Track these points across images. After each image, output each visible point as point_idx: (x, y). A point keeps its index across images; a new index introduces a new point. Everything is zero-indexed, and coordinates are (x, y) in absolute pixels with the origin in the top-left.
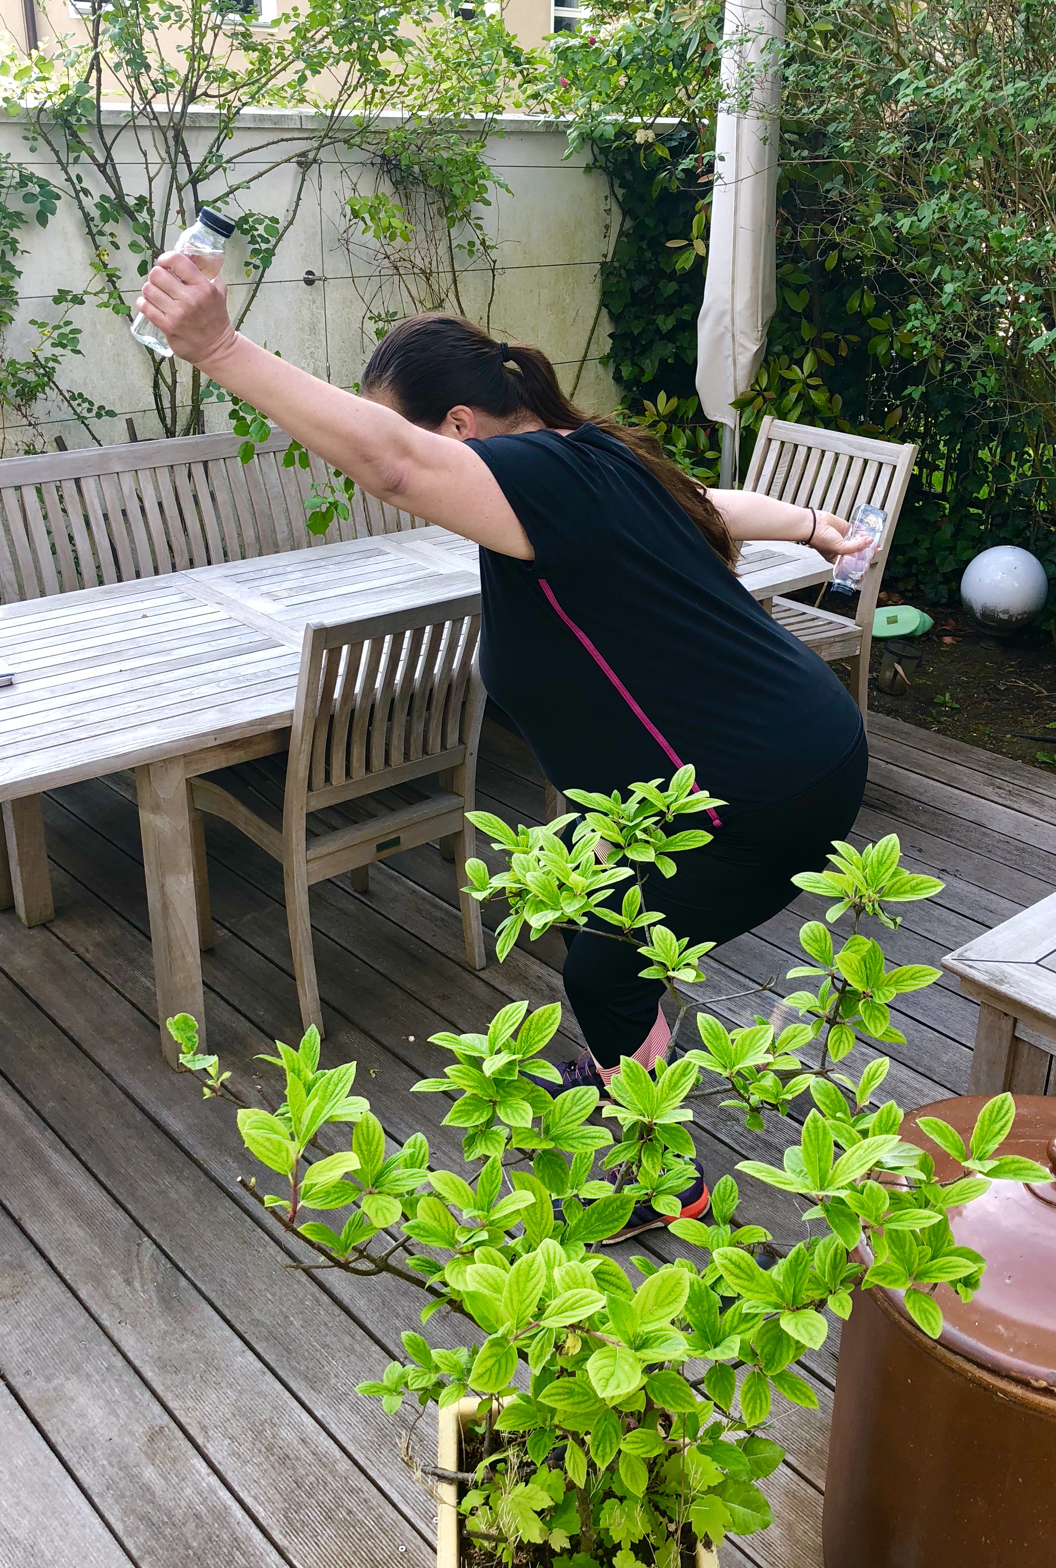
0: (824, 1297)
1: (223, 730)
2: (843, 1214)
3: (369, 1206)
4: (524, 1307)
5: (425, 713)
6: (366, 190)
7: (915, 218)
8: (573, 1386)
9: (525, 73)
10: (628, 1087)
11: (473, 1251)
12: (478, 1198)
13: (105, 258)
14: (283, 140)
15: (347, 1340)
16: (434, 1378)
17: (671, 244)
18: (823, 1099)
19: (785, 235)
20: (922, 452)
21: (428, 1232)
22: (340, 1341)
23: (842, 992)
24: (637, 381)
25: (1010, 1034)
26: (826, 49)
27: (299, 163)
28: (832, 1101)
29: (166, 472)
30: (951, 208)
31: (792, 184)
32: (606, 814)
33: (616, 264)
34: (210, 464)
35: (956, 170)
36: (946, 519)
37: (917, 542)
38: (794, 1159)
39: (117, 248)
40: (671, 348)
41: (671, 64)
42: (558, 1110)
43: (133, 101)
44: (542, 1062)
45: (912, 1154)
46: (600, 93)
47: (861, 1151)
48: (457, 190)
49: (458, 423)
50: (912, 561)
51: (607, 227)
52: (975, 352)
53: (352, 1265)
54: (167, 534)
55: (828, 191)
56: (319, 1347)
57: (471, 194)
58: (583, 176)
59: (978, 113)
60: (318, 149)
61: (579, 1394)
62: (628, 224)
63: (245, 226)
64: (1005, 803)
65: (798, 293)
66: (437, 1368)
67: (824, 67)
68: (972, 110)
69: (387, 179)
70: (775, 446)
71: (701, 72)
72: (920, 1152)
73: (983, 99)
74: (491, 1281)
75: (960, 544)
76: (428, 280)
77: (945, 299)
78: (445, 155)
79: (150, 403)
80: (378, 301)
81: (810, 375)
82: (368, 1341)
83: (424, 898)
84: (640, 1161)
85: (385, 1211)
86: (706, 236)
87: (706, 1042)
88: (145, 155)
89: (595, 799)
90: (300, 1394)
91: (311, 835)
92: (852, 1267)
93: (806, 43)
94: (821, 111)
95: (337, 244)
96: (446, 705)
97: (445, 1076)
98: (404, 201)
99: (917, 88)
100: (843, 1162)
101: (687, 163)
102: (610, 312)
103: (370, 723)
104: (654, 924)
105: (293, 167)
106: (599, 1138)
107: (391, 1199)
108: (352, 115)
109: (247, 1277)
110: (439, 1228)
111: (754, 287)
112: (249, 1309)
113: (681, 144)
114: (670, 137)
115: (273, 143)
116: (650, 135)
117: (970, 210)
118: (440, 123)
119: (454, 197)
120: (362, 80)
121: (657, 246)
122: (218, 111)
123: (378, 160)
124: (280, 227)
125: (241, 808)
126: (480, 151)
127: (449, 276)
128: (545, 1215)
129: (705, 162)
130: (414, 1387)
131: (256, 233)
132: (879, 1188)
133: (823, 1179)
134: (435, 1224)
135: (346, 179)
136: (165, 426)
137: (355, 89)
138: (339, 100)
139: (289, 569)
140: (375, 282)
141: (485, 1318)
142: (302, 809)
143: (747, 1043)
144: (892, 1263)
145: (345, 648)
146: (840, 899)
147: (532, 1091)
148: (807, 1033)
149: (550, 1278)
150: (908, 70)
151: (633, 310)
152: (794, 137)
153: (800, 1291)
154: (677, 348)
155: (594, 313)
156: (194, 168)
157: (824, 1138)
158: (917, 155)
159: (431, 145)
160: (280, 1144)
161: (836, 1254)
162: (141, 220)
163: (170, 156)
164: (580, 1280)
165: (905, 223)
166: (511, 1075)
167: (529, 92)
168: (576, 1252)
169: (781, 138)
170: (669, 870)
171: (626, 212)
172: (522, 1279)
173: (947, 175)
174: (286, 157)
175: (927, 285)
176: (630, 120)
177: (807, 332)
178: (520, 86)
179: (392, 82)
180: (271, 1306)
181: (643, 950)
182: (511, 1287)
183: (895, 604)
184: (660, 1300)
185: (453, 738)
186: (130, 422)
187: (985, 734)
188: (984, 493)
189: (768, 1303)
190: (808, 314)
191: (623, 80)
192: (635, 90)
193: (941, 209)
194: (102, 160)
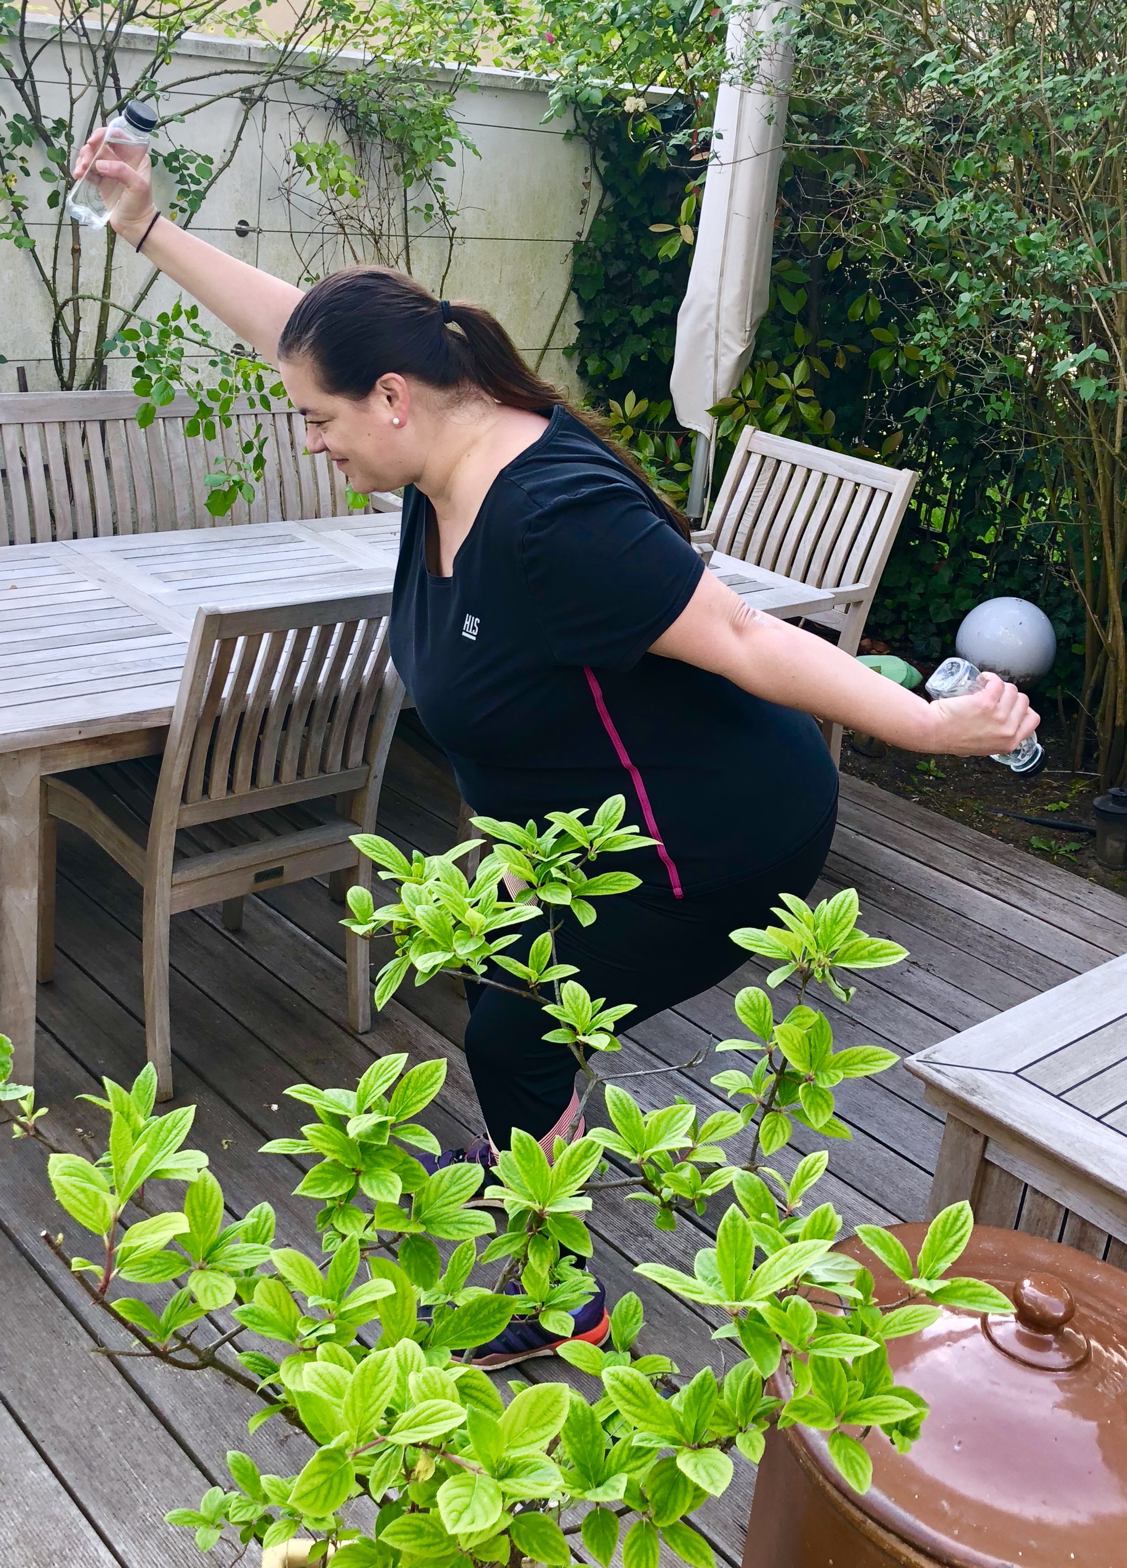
0: (731, 1434)
1: (90, 722)
2: (760, 1333)
3: (198, 1283)
4: (368, 1415)
5: (326, 724)
6: (316, 135)
7: (933, 218)
8: (423, 1524)
9: (507, 24)
10: (518, 1166)
11: (315, 1348)
12: (328, 1284)
13: (12, 185)
14: (226, 72)
15: (163, 1459)
16: (261, 1510)
17: (654, 228)
18: (748, 1197)
19: (785, 227)
20: (922, 483)
21: (262, 1319)
22: (154, 1461)
23: (781, 1073)
24: (604, 378)
25: (979, 1154)
26: (846, 24)
27: (243, 100)
28: (758, 1199)
29: (57, 428)
30: (973, 207)
31: (797, 171)
32: (518, 848)
33: (591, 245)
34: (108, 424)
35: (982, 167)
36: (945, 563)
37: (909, 586)
38: (706, 1262)
39: (27, 173)
40: (646, 344)
41: (671, 29)
42: (433, 1188)
43: (62, 14)
44: (419, 1128)
45: (848, 1267)
46: (589, 53)
47: (785, 1259)
48: (418, 146)
49: (389, 393)
50: (903, 606)
51: (584, 202)
52: (989, 373)
53: (172, 1355)
54: (51, 502)
55: (836, 181)
56: (128, 1466)
57: (433, 152)
58: (562, 143)
59: (1011, 106)
60: (266, 85)
61: (429, 1534)
62: (609, 202)
63: (175, 164)
64: (991, 891)
65: (794, 293)
66: (266, 1499)
67: (842, 44)
68: (1004, 102)
69: (340, 127)
70: (755, 460)
71: (704, 38)
72: (857, 1266)
73: (1018, 91)
74: (332, 1383)
75: (959, 592)
76: (377, 242)
77: (960, 311)
78: (409, 105)
79: (46, 352)
80: (317, 261)
81: (801, 386)
82: (188, 1464)
83: (305, 944)
84: (526, 1257)
85: (216, 1291)
86: (695, 223)
87: (614, 1120)
88: (69, 73)
89: (507, 829)
90: (100, 1523)
91: (180, 855)
92: (766, 1401)
93: (824, 15)
94: (836, 90)
95: (278, 193)
96: (351, 720)
97: (302, 1137)
98: (358, 153)
99: (944, 73)
100: (764, 1270)
101: (679, 138)
102: (580, 299)
103: (261, 731)
104: (564, 980)
105: (235, 103)
106: (479, 1224)
107: (223, 1277)
108: (308, 51)
109: (53, 1374)
110: (278, 1317)
111: (745, 282)
112: (50, 1413)
113: (675, 117)
114: (664, 109)
115: (216, 74)
116: (641, 104)
117: (996, 211)
118: (406, 70)
119: (414, 153)
120: (323, 13)
121: (639, 228)
122: (156, 33)
123: (332, 104)
124: (214, 168)
125: (102, 818)
126: (449, 104)
127: (401, 241)
128: (407, 1312)
129: (701, 138)
130: (235, 1520)
131: (186, 172)
132: (806, 1307)
133: (739, 1290)
134: (274, 1311)
135: (293, 121)
136: (61, 379)
137: (314, 22)
138: (294, 34)
139: (186, 549)
140: (317, 239)
141: (320, 1427)
142: (172, 823)
143: (663, 1124)
144: (815, 1398)
145: (241, 640)
146: (786, 963)
147: (405, 1162)
148: (736, 1122)
149: (402, 1384)
150: (936, 52)
151: (606, 297)
152: (805, 120)
153: (703, 1426)
154: (652, 344)
155: (561, 297)
156: (124, 93)
157: (744, 1241)
158: (939, 149)
159: (393, 93)
160: (97, 1195)
161: (749, 1383)
162: (57, 146)
163: (97, 78)
164: (440, 1390)
165: (920, 223)
166: (380, 1139)
167: (509, 45)
168: (440, 1360)
169: (789, 120)
170: (587, 916)
171: (607, 187)
172: (368, 1382)
173: (972, 172)
174: (227, 91)
175: (941, 295)
176: (621, 86)
177: (801, 337)
178: (500, 38)
179: (356, 19)
180: (76, 1410)
181: (549, 1009)
182: (353, 1391)
183: (880, 653)
184: (532, 1419)
185: (356, 757)
186: (21, 372)
187: (972, 811)
188: (989, 537)
189: (665, 1437)
190: (804, 318)
191: (616, 41)
192: (629, 52)
193: (963, 208)
194: (20, 76)
